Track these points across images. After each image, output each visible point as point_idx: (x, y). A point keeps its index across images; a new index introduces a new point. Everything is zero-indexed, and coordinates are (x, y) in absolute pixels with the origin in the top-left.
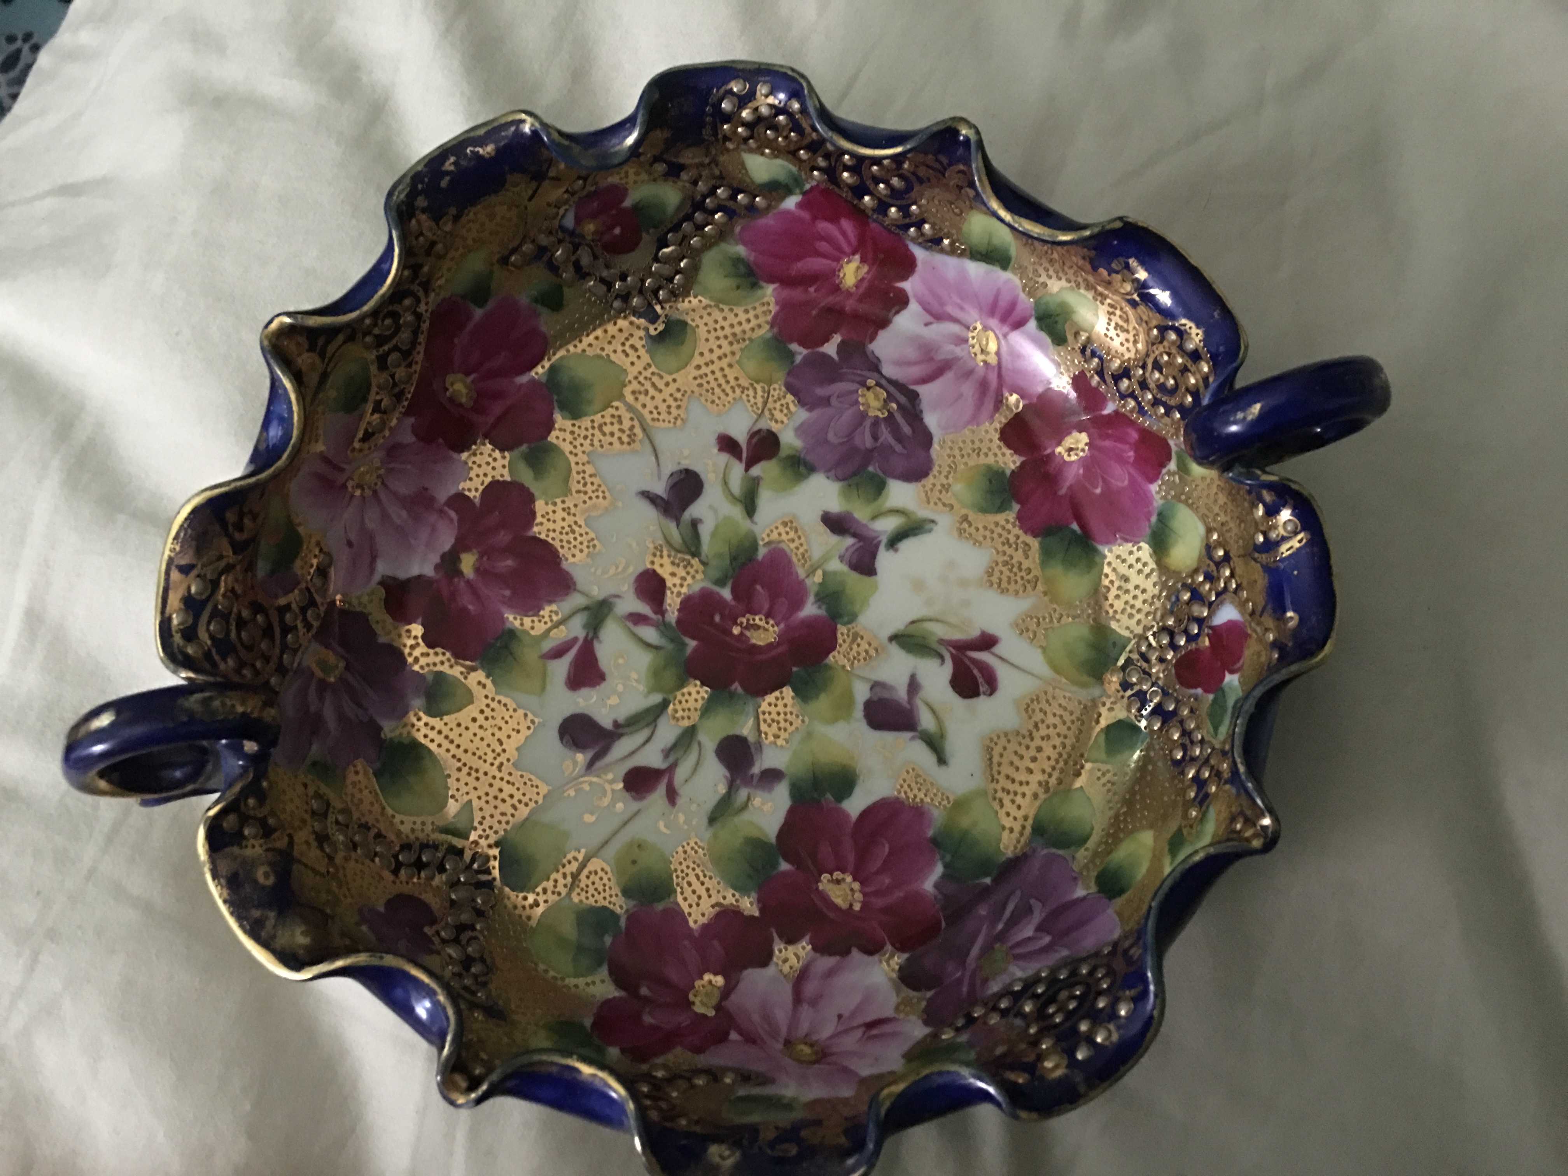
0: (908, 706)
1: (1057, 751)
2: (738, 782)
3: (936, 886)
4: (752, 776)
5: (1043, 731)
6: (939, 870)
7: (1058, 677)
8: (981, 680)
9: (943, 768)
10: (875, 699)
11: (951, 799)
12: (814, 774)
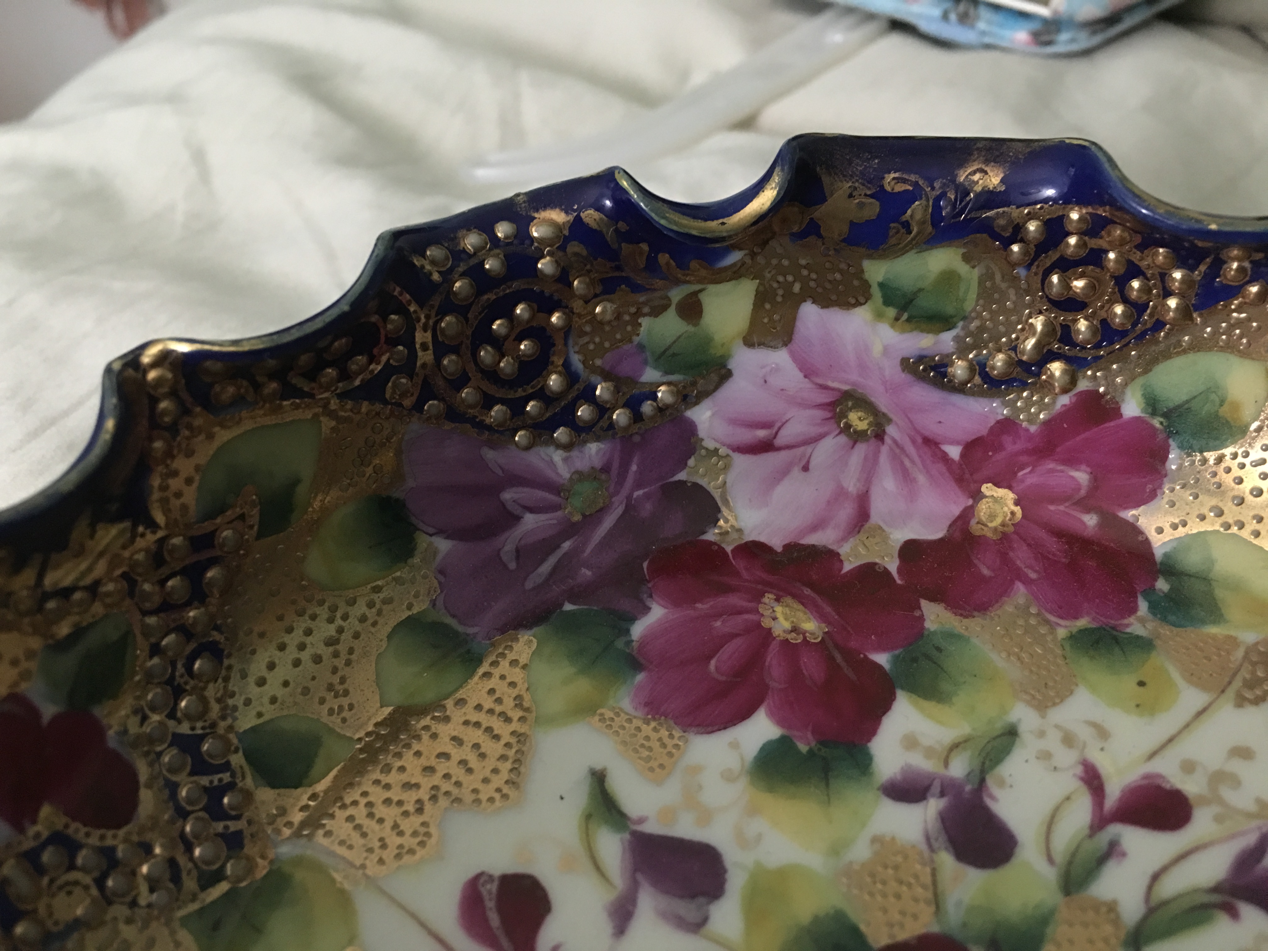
0: (640, 877)
1: (399, 764)
2: (968, 788)
3: (647, 610)
4: (942, 794)
5: (411, 797)
6: (638, 630)
7: (347, 886)
8: (490, 904)
9: (598, 767)
10: (702, 900)
11: (597, 718)
12: (827, 785)
